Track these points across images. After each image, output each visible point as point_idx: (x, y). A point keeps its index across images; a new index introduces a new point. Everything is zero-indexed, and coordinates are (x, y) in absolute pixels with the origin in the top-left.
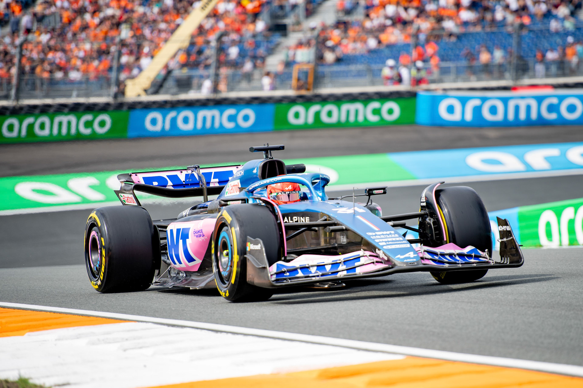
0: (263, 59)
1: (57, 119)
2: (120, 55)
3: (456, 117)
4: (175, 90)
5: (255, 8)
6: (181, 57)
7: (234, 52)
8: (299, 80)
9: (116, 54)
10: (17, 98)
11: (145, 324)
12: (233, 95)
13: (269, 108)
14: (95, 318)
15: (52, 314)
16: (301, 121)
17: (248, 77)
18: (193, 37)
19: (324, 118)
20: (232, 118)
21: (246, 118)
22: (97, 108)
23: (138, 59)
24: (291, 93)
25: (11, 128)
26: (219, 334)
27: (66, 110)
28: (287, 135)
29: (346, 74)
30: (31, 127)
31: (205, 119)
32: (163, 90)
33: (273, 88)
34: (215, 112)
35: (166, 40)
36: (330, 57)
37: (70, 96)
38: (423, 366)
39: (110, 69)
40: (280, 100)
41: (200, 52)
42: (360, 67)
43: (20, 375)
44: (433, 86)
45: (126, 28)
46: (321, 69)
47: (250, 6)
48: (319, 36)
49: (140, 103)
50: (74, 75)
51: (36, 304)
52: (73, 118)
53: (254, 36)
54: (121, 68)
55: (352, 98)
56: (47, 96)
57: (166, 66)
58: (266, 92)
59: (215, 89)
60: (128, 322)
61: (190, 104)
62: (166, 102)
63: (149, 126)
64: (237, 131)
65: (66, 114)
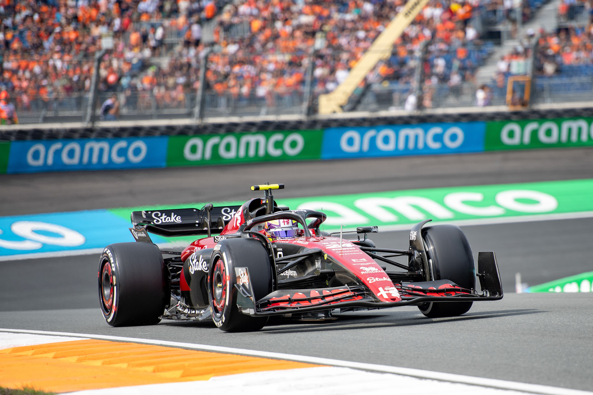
0: (474, 70)
1: (245, 139)
2: (314, 67)
4: (374, 106)
5: (467, 13)
6: (382, 70)
7: (440, 63)
9: (310, 66)
10: (202, 116)
11: (340, 368)
12: (440, 111)
13: (479, 127)
14: (286, 362)
15: (239, 356)
16: (516, 141)
17: (457, 91)
18: (395, 46)
19: (542, 137)
20: (438, 138)
21: (454, 137)
22: (287, 126)
23: (333, 71)
24: (504, 109)
25: (194, 149)
26: (423, 381)
27: (254, 129)
28: (499, 156)
29: (567, 88)
30: (215, 148)
31: (407, 138)
32: (361, 106)
34: (419, 131)
35: (365, 50)
36: (549, 68)
37: (257, 114)
39: (302, 82)
40: (492, 117)
41: (403, 63)
42: (584, 79)
45: (321, 37)
46: (539, 82)
47: (461, 11)
48: (538, 44)
49: (336, 121)
51: (221, 346)
52: (261, 138)
53: (465, 44)
54: (315, 81)
55: (574, 114)
56: (233, 114)
57: (365, 79)
59: (420, 105)
60: (322, 367)
61: (390, 122)
62: (364, 120)
63: (345, 146)
64: (444, 152)
65: (254, 134)
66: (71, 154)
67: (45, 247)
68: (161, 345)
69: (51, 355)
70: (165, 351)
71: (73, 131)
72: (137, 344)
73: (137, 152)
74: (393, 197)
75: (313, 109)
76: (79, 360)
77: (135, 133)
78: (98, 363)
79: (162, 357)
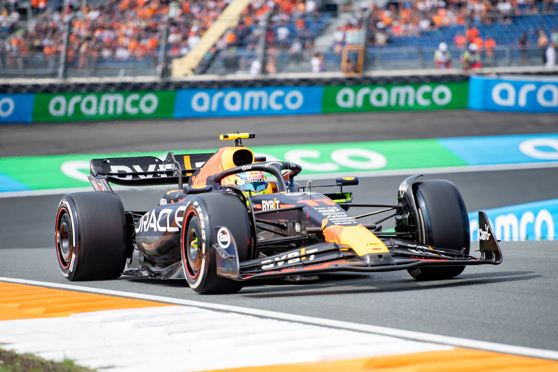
0: (312, 39)
1: (105, 97)
2: (168, 34)
3: (510, 102)
4: (222, 70)
6: (229, 38)
7: (283, 33)
8: (348, 61)
9: (164, 33)
10: (65, 76)
11: (190, 307)
12: (282, 76)
13: (318, 91)
14: (140, 301)
15: (97, 295)
16: (350, 104)
17: (298, 58)
18: (242, 15)
19: (374, 101)
20: (280, 100)
21: (294, 100)
22: (143, 87)
23: (185, 38)
24: (340, 75)
25: (58, 106)
26: (264, 320)
27: (113, 89)
28: (335, 118)
29: (396, 57)
30: (77, 106)
31: (252, 100)
32: (211, 70)
33: (323, 70)
34: (263, 94)
35: (215, 19)
36: (381, 38)
37: (116, 75)
38: (473, 358)
39: (157, 47)
40: (329, 82)
41: (249, 31)
42: (411, 49)
43: (65, 356)
44: (486, 70)
45: (175, 6)
46: (371, 51)
48: (371, 16)
49: (187, 83)
50: (122, 53)
52: (119, 98)
53: (304, 16)
54: (169, 46)
55: (402, 81)
56: (94, 75)
57: (214, 46)
58: (315, 74)
59: (264, 70)
60: (172, 305)
61: (237, 85)
62: (213, 83)
63: (195, 106)
64: (285, 113)
65: (113, 93)
68: (26, 284)
70: (29, 290)
72: (4, 283)
73: (5, 107)
75: (166, 72)
77: (4, 90)
79: (27, 295)
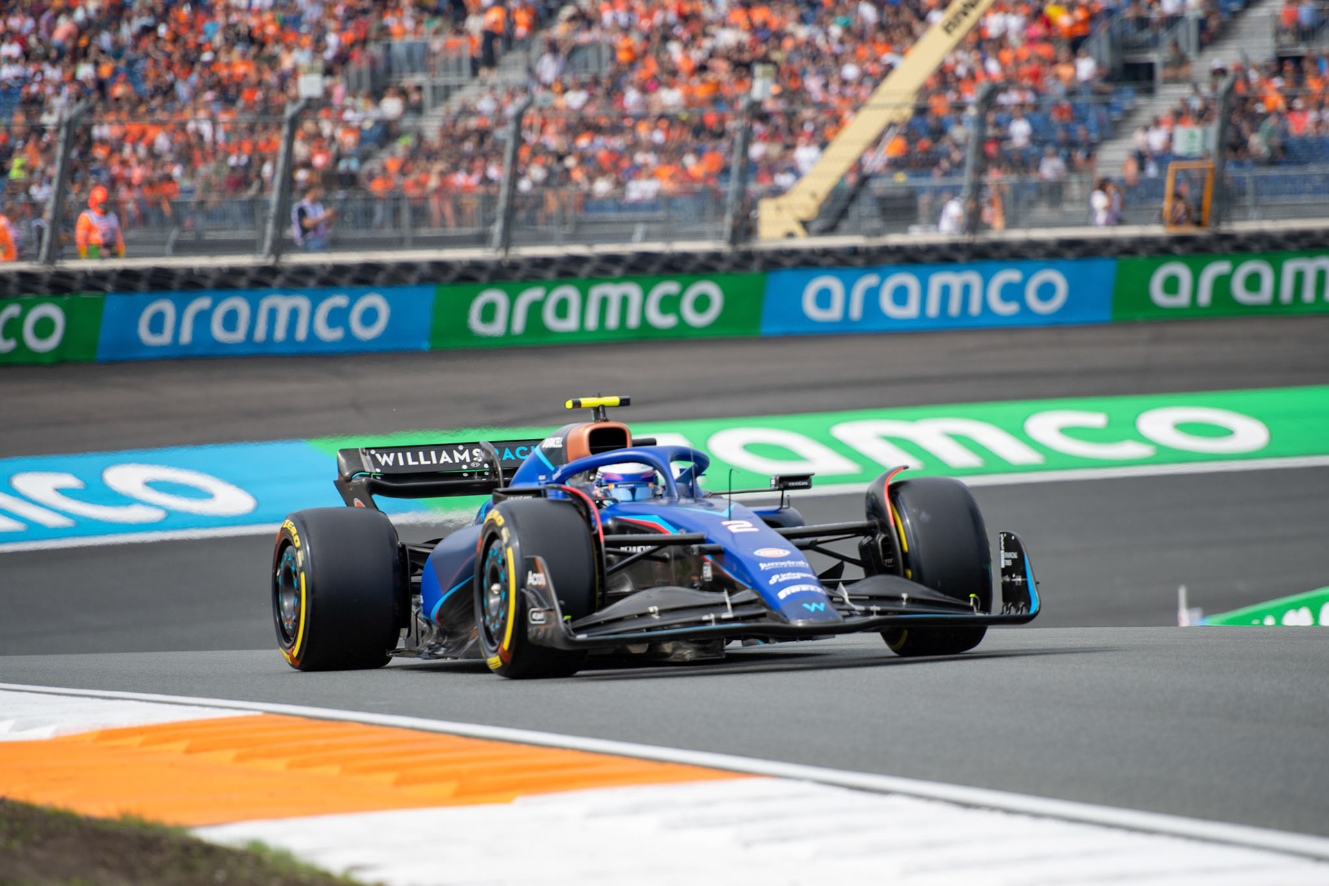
0: (1091, 149)
1: (596, 292)
2: (748, 140)
4: (876, 224)
5: (1076, 23)
6: (893, 147)
7: (1020, 130)
8: (1178, 196)
9: (739, 137)
10: (507, 242)
12: (1017, 235)
13: (1103, 269)
14: (675, 767)
16: (1181, 300)
18: (924, 91)
19: (1240, 292)
20: (1012, 292)
21: (1046, 292)
22: (691, 265)
23: (790, 147)
24: (1156, 231)
25: (489, 313)
27: (618, 271)
28: (1145, 333)
30: (535, 309)
31: (946, 291)
32: (844, 225)
33: (1117, 219)
34: (973, 278)
35: (859, 105)
37: (627, 238)
39: (725, 171)
40: (1132, 248)
41: (939, 132)
45: (766, 74)
46: (1234, 173)
47: (1063, 20)
48: (1231, 91)
49: (793, 253)
50: (640, 189)
51: (542, 731)
52: (633, 291)
53: (1071, 93)
54: (749, 169)
55: (1311, 243)
56: (574, 238)
57: (858, 165)
58: (1099, 230)
59: (974, 221)
60: (753, 778)
61: (911, 258)
62: (854, 251)
63: (811, 309)
64: (1025, 324)
65: (617, 281)
66: (230, 321)
67: (172, 519)
68: (413, 729)
69: (181, 746)
70: (417, 741)
71: (236, 272)
72: (361, 725)
73: (369, 317)
74: (913, 420)
75: (745, 228)
76: (240, 758)
77: (366, 276)
78: (279, 765)
79: (413, 753)
